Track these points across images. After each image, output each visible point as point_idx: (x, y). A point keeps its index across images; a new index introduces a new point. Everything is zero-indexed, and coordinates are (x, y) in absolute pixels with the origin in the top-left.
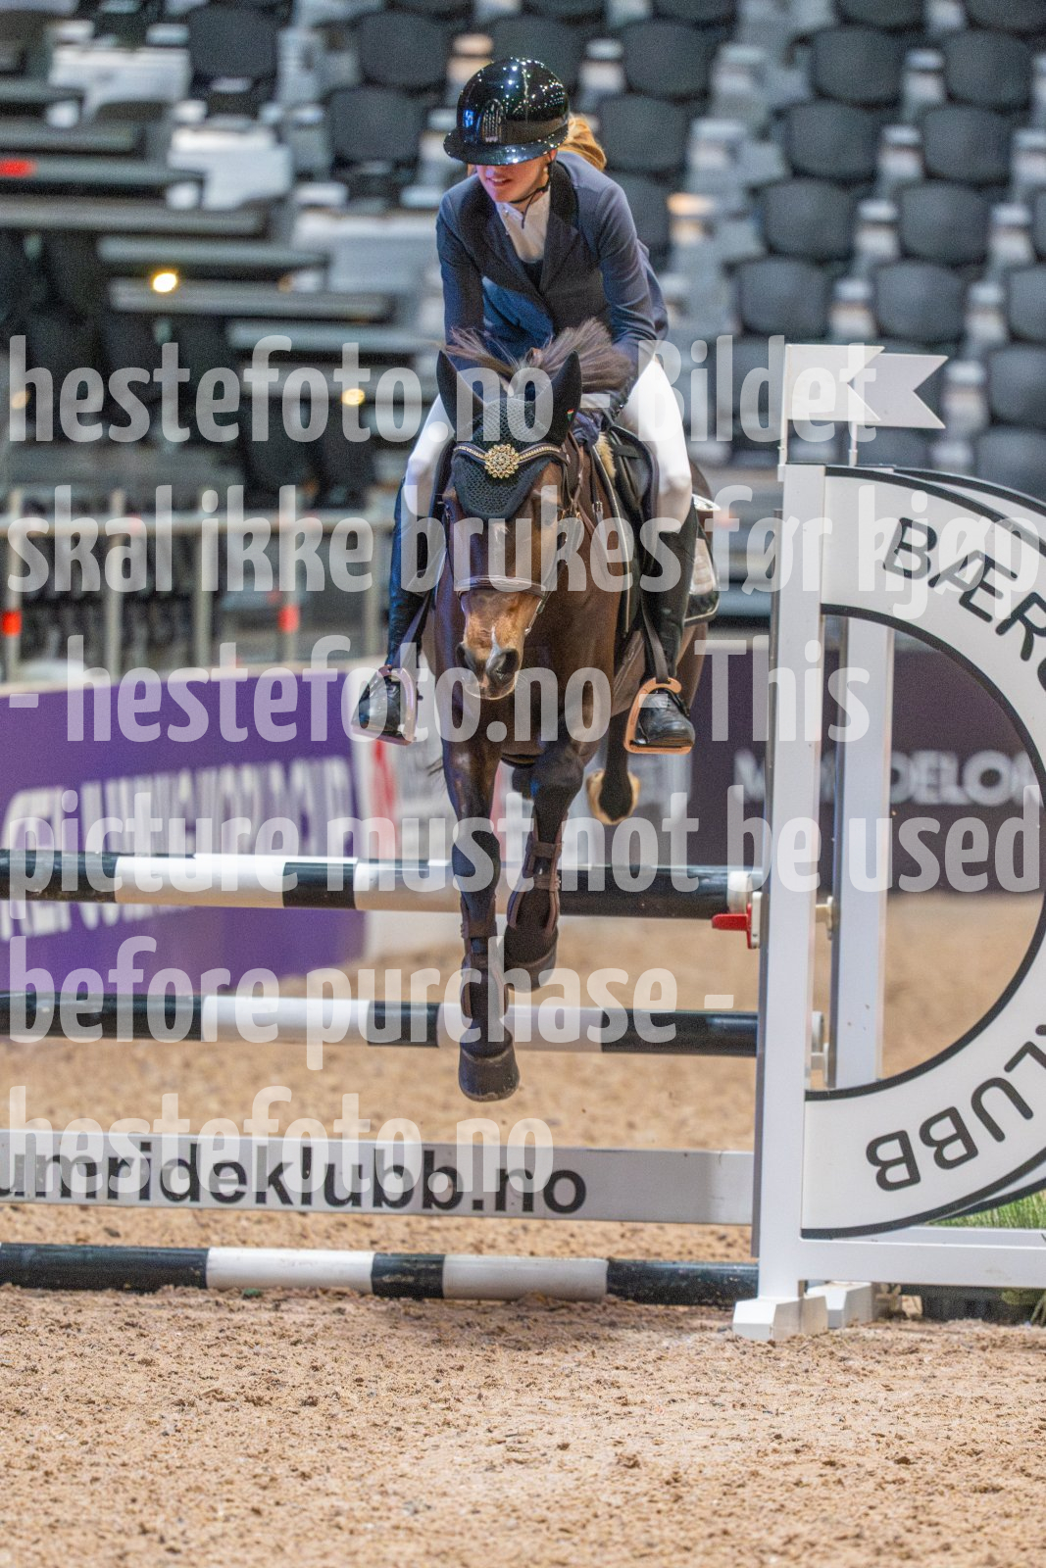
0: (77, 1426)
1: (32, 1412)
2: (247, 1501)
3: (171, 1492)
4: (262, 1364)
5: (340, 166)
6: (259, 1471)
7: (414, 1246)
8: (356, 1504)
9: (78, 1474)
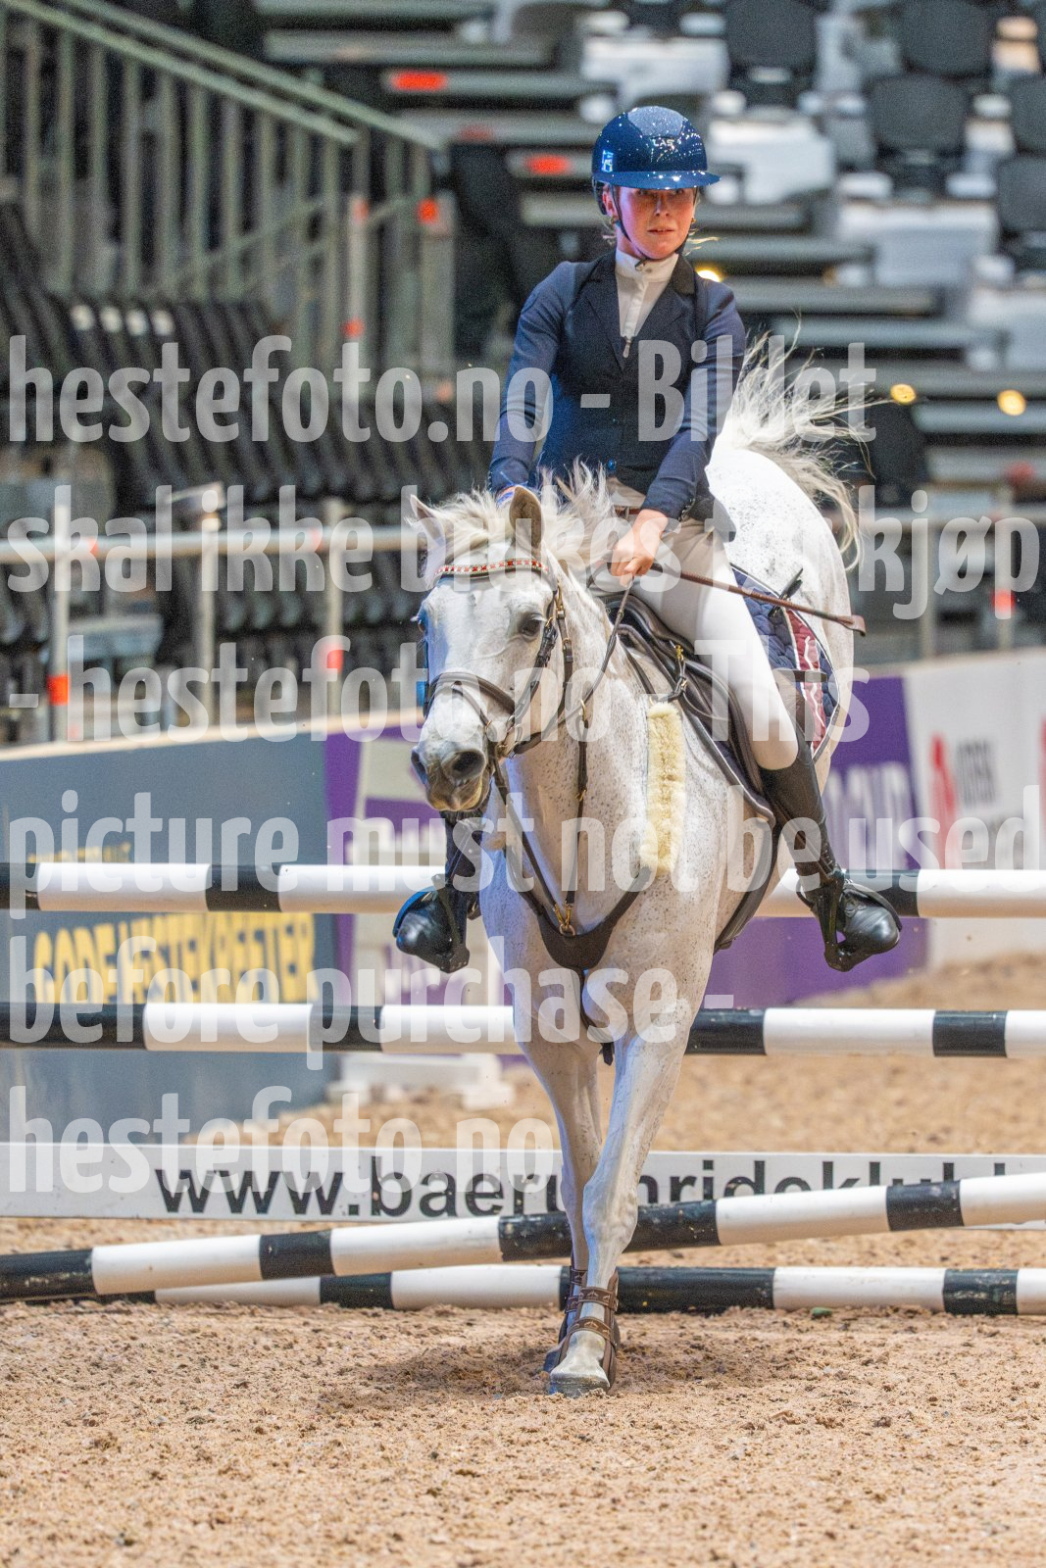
0: (644, 1452)
1: (597, 1438)
2: (820, 1525)
3: (743, 1517)
4: (832, 1385)
5: (884, 157)
6: (832, 1494)
7: (986, 1262)
8: (933, 1526)
9: (646, 1500)
